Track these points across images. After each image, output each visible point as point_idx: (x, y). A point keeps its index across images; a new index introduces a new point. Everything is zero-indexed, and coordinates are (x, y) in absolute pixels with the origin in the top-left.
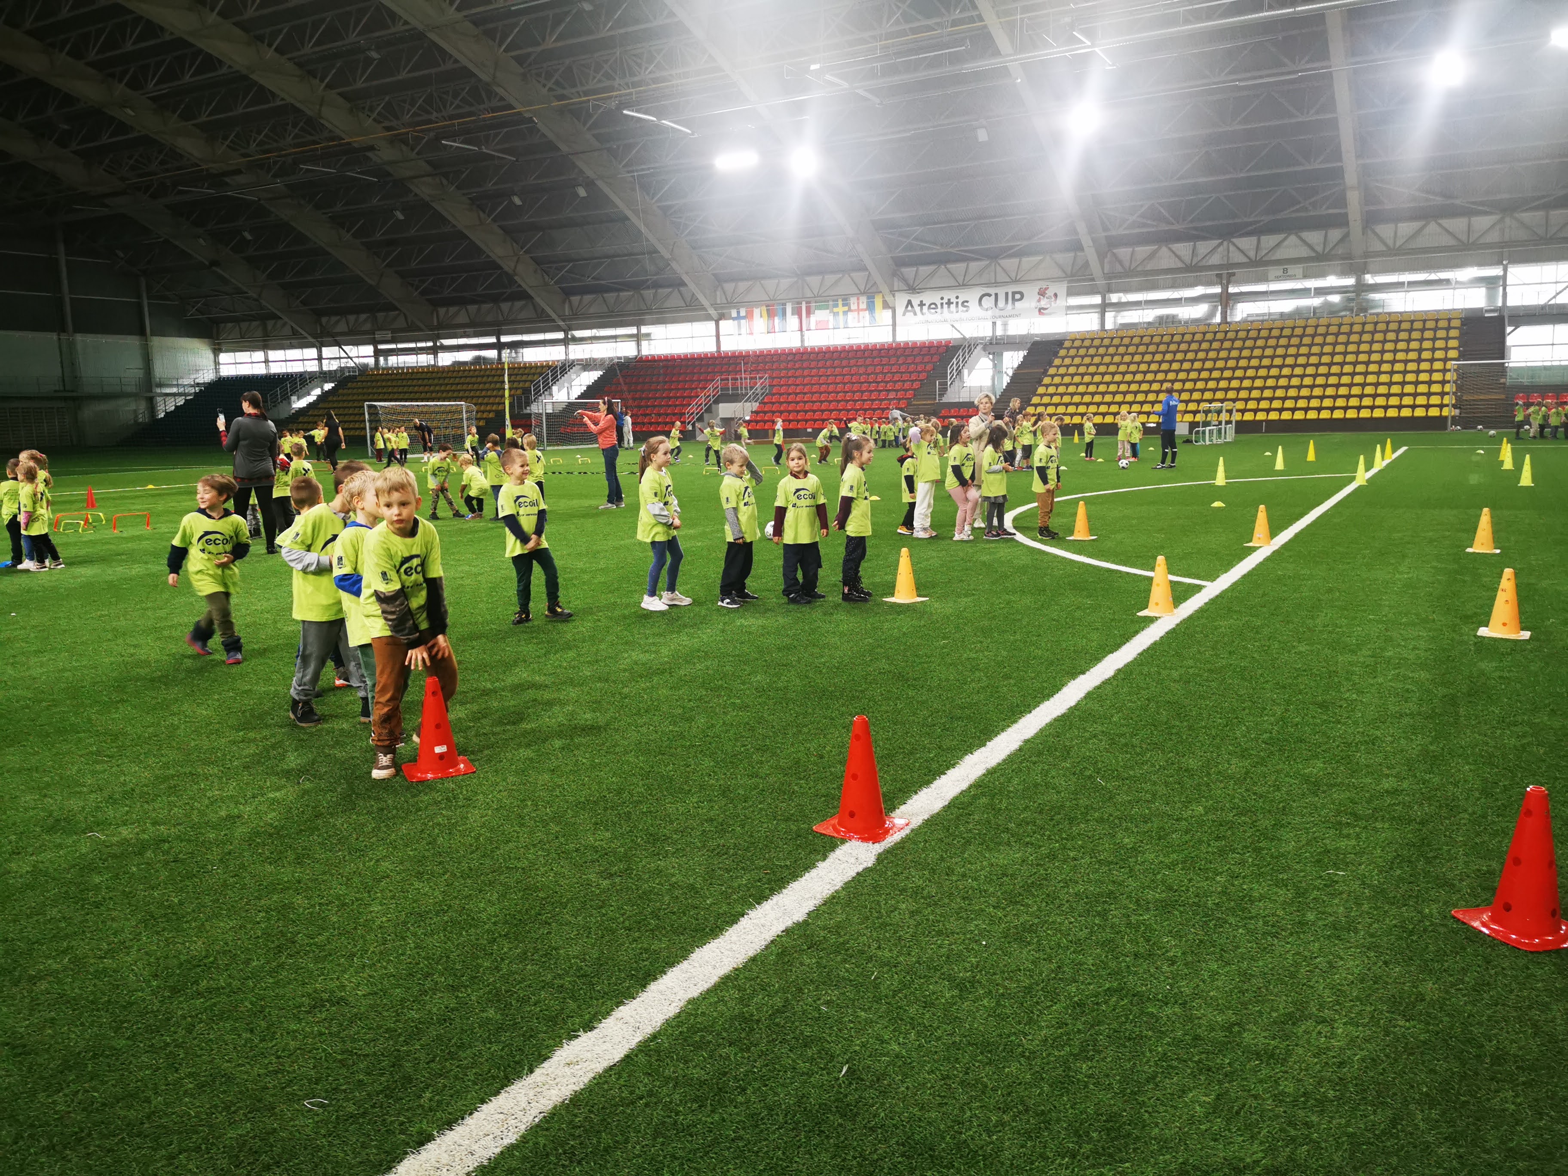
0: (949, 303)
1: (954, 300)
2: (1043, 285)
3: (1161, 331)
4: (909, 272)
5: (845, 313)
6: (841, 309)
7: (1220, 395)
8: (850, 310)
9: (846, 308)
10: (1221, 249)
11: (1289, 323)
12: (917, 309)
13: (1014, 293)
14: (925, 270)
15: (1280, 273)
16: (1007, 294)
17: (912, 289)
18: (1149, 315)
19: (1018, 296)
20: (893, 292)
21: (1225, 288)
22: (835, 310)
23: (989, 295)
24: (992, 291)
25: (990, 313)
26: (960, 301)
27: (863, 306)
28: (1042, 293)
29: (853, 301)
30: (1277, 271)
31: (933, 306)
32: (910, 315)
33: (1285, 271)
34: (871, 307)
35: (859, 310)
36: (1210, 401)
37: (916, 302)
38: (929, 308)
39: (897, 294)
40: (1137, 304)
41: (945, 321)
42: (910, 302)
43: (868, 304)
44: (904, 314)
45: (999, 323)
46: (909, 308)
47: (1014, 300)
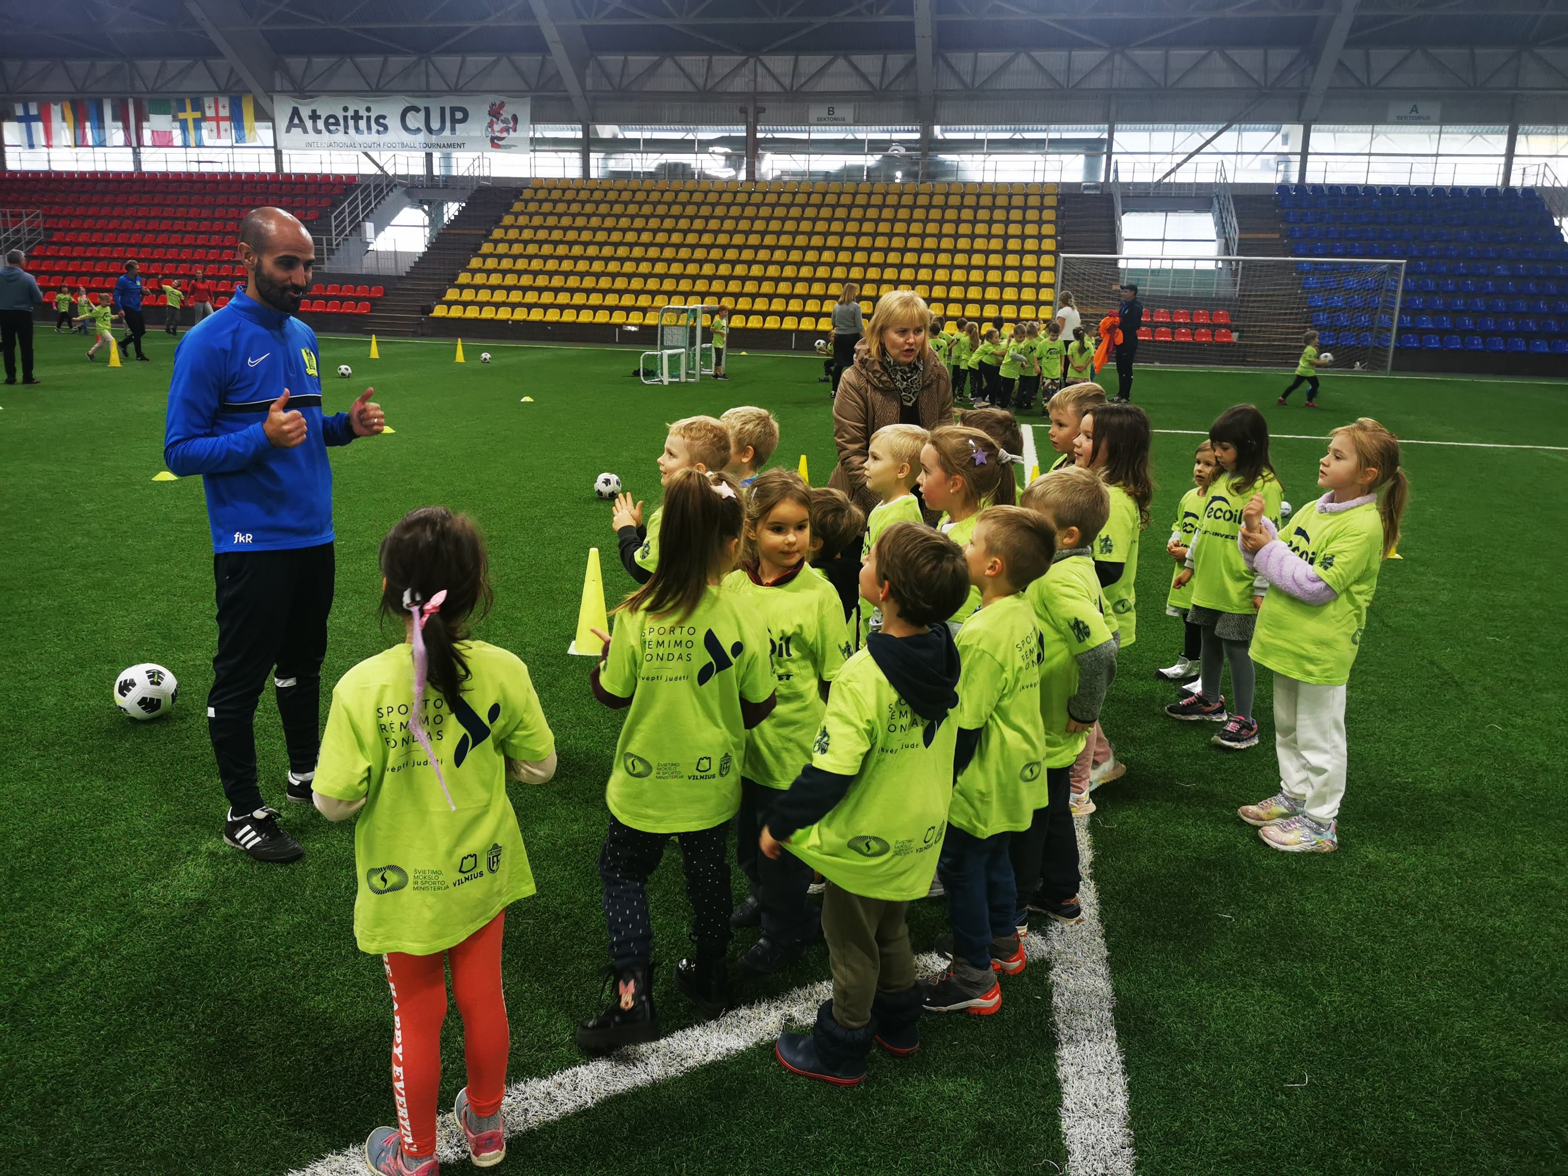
0: (357, 117)
1: (363, 113)
2: (497, 99)
3: (662, 185)
4: (296, 64)
5: (197, 124)
6: (190, 115)
8: (205, 118)
9: (198, 115)
10: (745, 70)
11: (834, 187)
12: (309, 124)
13: (453, 110)
14: (320, 62)
15: (824, 113)
16: (443, 110)
17: (301, 92)
18: (649, 162)
19: (459, 115)
20: (270, 92)
21: (752, 131)
22: (181, 116)
23: (417, 110)
24: (420, 103)
25: (421, 137)
26: (373, 115)
27: (224, 112)
28: (495, 113)
29: (208, 102)
30: (818, 111)
31: (331, 123)
32: (296, 132)
33: (831, 111)
34: (236, 119)
35: (218, 119)
37: (305, 112)
38: (327, 124)
39: (276, 97)
40: (632, 145)
41: (353, 146)
42: (296, 112)
43: (232, 111)
44: (288, 131)
45: (437, 156)
46: (296, 121)
47: (454, 121)
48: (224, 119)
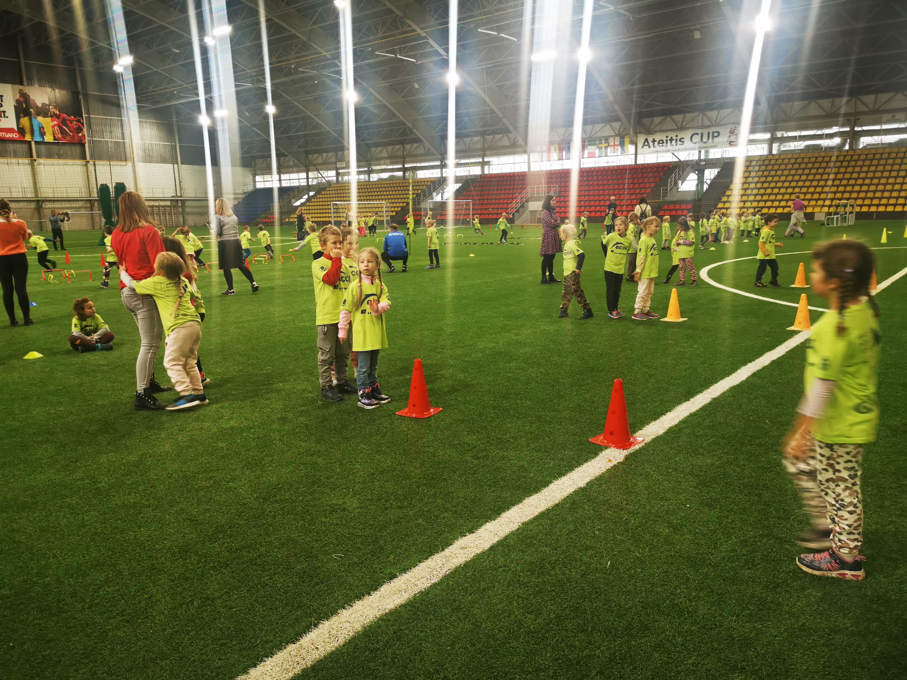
0: (671, 140)
1: (674, 138)
2: (733, 126)
3: (809, 155)
4: (646, 121)
5: (606, 148)
6: (603, 145)
7: (846, 195)
8: (609, 146)
9: (607, 145)
10: (851, 103)
11: (895, 149)
12: (651, 144)
13: (713, 133)
14: (657, 120)
15: (890, 118)
16: (709, 133)
17: (649, 132)
18: (801, 145)
19: (716, 134)
20: (636, 134)
21: (852, 128)
22: (600, 146)
23: (697, 134)
24: (699, 131)
25: (697, 145)
26: (678, 138)
27: (617, 143)
28: (731, 132)
29: (611, 140)
30: (889, 116)
31: (661, 142)
32: (646, 148)
33: (893, 117)
34: (622, 144)
35: (614, 145)
36: (840, 199)
37: (650, 140)
38: (659, 143)
39: (639, 135)
40: (794, 139)
41: (669, 151)
42: (646, 140)
43: (620, 142)
44: (643, 147)
45: (703, 151)
46: (646, 143)
47: (713, 137)
48: (617, 145)
